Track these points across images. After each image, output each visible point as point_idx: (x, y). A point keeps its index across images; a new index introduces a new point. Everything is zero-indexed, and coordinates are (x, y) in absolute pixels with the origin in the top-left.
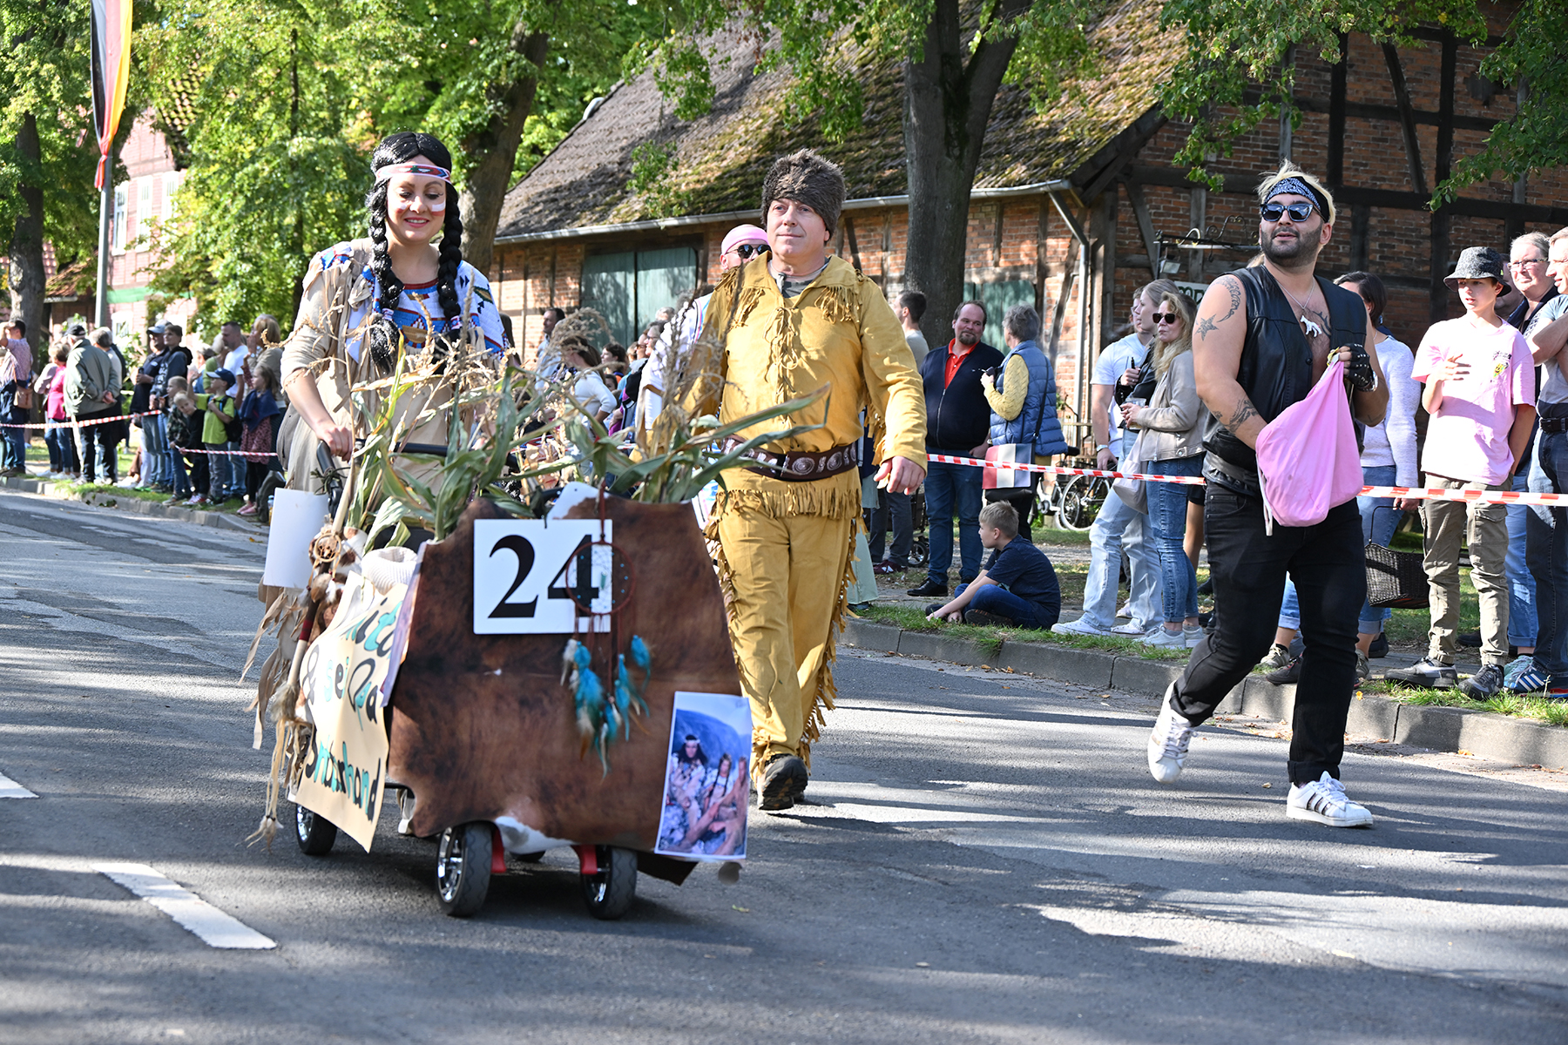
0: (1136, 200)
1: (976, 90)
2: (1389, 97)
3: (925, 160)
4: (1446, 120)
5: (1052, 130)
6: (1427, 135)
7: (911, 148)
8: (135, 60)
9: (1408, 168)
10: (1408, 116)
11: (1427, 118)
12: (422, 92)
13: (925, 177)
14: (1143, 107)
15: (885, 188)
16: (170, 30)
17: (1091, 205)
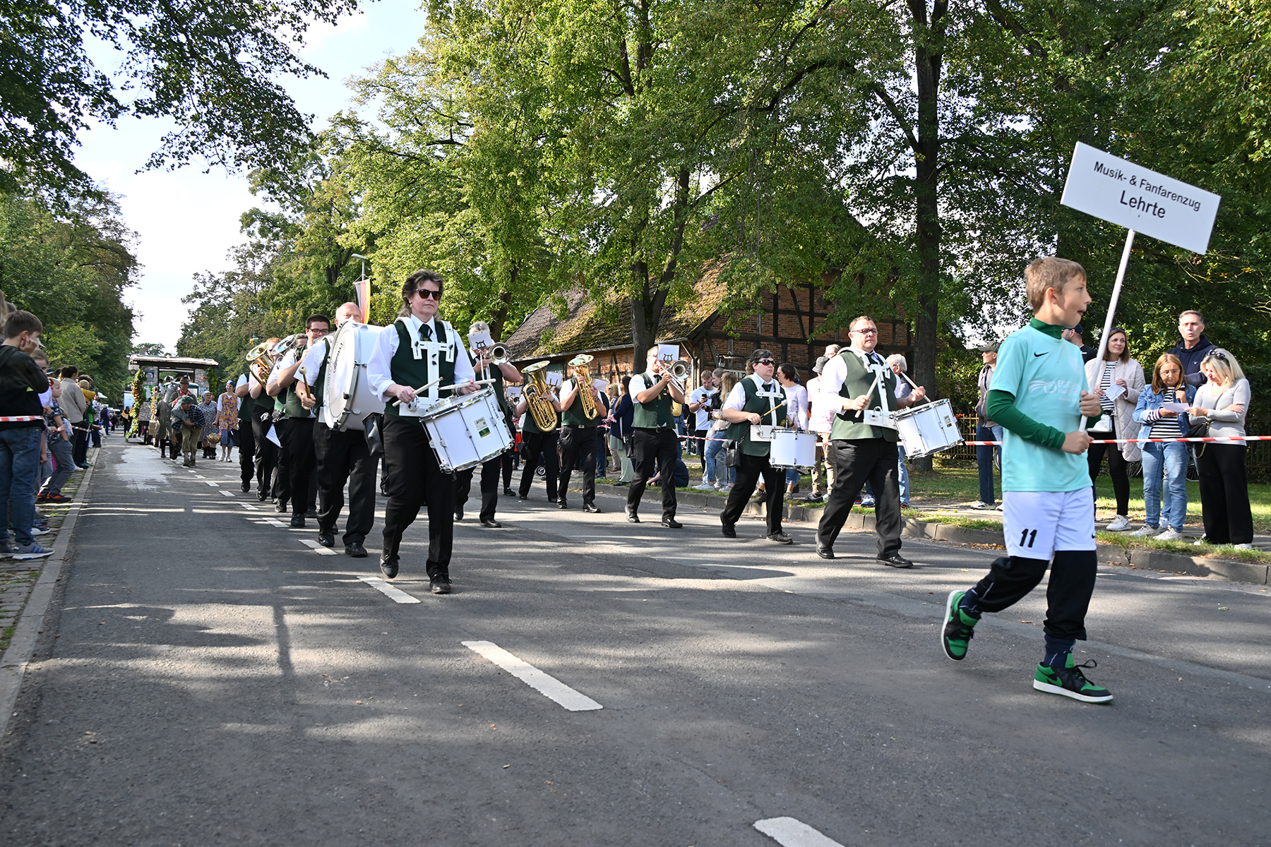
0: (710, 344)
1: (655, 308)
2: (792, 307)
3: (639, 332)
4: (812, 314)
5: (681, 321)
6: (806, 319)
7: (634, 327)
8: (371, 306)
9: (799, 331)
10: (799, 313)
11: (806, 314)
12: (469, 315)
13: (639, 339)
14: (711, 312)
15: (626, 341)
16: (383, 296)
17: (695, 346)
